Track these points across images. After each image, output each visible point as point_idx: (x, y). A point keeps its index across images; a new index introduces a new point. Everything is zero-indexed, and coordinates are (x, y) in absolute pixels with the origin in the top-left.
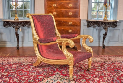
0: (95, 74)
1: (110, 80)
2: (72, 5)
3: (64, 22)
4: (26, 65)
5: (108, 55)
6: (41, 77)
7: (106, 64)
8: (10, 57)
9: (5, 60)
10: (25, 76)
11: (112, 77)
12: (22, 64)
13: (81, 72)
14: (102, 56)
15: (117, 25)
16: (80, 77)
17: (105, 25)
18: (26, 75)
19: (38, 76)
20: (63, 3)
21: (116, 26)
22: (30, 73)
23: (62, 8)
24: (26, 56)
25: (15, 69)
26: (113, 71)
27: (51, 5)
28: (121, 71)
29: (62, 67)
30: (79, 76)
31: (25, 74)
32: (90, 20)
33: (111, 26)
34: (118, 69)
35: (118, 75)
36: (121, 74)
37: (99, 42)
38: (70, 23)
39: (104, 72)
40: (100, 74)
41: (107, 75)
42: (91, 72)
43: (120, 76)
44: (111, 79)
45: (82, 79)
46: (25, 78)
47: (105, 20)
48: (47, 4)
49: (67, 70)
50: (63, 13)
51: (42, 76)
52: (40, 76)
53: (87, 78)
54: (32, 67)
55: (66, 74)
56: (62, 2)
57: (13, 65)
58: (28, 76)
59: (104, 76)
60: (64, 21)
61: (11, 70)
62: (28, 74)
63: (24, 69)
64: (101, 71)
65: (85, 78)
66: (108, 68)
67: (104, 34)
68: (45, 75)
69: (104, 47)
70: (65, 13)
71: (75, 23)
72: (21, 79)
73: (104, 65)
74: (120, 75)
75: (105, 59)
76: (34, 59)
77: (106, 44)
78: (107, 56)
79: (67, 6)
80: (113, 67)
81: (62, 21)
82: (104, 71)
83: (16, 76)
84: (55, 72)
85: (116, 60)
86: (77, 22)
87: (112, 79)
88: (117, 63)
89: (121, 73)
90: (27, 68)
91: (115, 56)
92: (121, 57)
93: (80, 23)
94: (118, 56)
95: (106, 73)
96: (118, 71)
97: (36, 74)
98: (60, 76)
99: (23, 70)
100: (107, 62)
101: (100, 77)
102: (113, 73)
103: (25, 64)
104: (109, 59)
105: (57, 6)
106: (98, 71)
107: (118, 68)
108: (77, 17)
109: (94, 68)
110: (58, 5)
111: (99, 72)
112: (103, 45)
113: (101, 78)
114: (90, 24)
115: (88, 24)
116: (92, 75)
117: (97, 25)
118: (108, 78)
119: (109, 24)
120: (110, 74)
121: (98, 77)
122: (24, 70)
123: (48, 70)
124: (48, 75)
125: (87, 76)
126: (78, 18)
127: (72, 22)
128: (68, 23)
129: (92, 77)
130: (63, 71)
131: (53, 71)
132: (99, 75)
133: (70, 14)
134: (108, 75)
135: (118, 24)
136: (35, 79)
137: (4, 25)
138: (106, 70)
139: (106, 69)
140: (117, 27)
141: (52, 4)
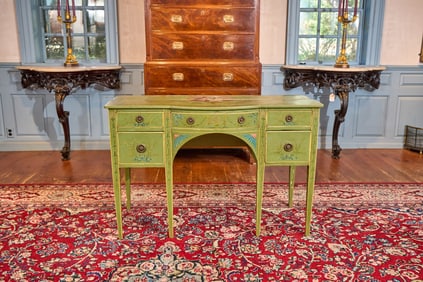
0: (296, 255)
1: (350, 278)
2: (232, 20)
3: (207, 72)
4: (75, 216)
5: (346, 181)
6: (109, 264)
7: (340, 215)
8: (33, 185)
9: (12, 196)
10: (57, 260)
11: (355, 269)
12: (62, 211)
13: (250, 243)
14: (327, 184)
15: (379, 83)
16: (244, 263)
17: (341, 83)
18: (60, 256)
19: (100, 258)
20: (203, 13)
21: (376, 85)
22: (78, 246)
23: (200, 28)
24: (83, 182)
25: (30, 232)
26: (362, 241)
27: (165, 19)
28: (390, 240)
29: (191, 225)
30: (243, 259)
31: (61, 251)
32: (292, 65)
33: (360, 86)
34: (379, 234)
35: (376, 259)
36: (389, 255)
37: (323, 135)
38: (228, 77)
39: (330, 246)
40: (313, 253)
41: (337, 259)
42: (285, 246)
43: (386, 265)
44: (353, 275)
45: (249, 272)
46: (55, 266)
47: (341, 67)
48: (153, 15)
49: (203, 235)
50: (203, 43)
51: (113, 258)
52: (106, 259)
53: (267, 269)
54: (92, 222)
55: (196, 253)
56: (199, 10)
57: (31, 214)
58: (66, 259)
59: (329, 263)
60: (208, 69)
61: (16, 236)
62: (68, 251)
63: (62, 229)
64: (320, 240)
65: (260, 271)
66: (345, 228)
67: (336, 112)
68: (125, 256)
69: (336, 152)
70: (210, 43)
71: (242, 76)
72: (40, 269)
73: (332, 219)
74: (386, 258)
75: (336, 195)
76: (107, 195)
77: (343, 144)
78: (343, 184)
79: (217, 20)
80: (363, 227)
81: (203, 70)
82: (329, 241)
83: (25, 259)
84: (162, 243)
85: (373, 200)
86: (248, 73)
87: (356, 273)
88: (376, 211)
89: (390, 251)
90: (73, 225)
91: (372, 184)
92: (390, 186)
93: (259, 75)
94: (380, 184)
95: (336, 251)
96: (380, 243)
97: (97, 250)
98: (175, 259)
99: (59, 234)
100: (343, 205)
101: (314, 265)
102: (361, 251)
103: (72, 212)
104: (349, 195)
105: (185, 22)
106: (307, 242)
107: (380, 229)
108: (251, 58)
109: (295, 229)
110: (187, 17)
111: (313, 243)
112: (335, 145)
113: (315, 271)
114: (294, 78)
115: (287, 79)
116: (285, 259)
117: (315, 83)
118: (341, 271)
119: (353, 78)
120: (348, 255)
121: (306, 267)
122: (62, 234)
123: (142, 236)
124: (135, 255)
125: (267, 263)
126: (253, 62)
127: (233, 71)
128: (222, 76)
129: (286, 264)
130: (190, 241)
131: (157, 239)
132: (310, 257)
133: (228, 46)
134: (342, 260)
135: (383, 78)
136: (88, 270)
137: (23, 82)
138: (338, 237)
139: (336, 232)
140: (380, 87)
141: (168, 16)
